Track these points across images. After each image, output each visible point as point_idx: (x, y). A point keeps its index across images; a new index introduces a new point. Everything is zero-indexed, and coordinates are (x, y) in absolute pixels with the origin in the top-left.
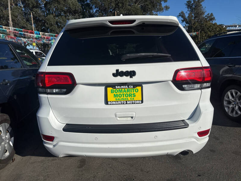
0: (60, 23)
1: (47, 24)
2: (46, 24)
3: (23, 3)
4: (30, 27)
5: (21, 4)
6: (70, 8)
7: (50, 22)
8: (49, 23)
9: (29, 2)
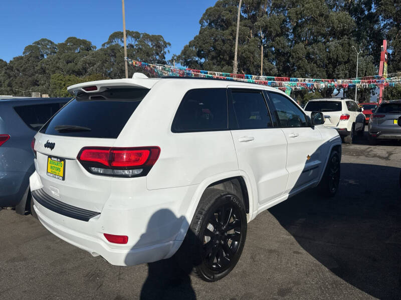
0: (314, 53)
1: (293, 58)
2: (290, 58)
3: (264, 32)
4: (267, 65)
5: (261, 33)
6: (333, 27)
7: (297, 55)
8: (295, 57)
9: (272, 29)
